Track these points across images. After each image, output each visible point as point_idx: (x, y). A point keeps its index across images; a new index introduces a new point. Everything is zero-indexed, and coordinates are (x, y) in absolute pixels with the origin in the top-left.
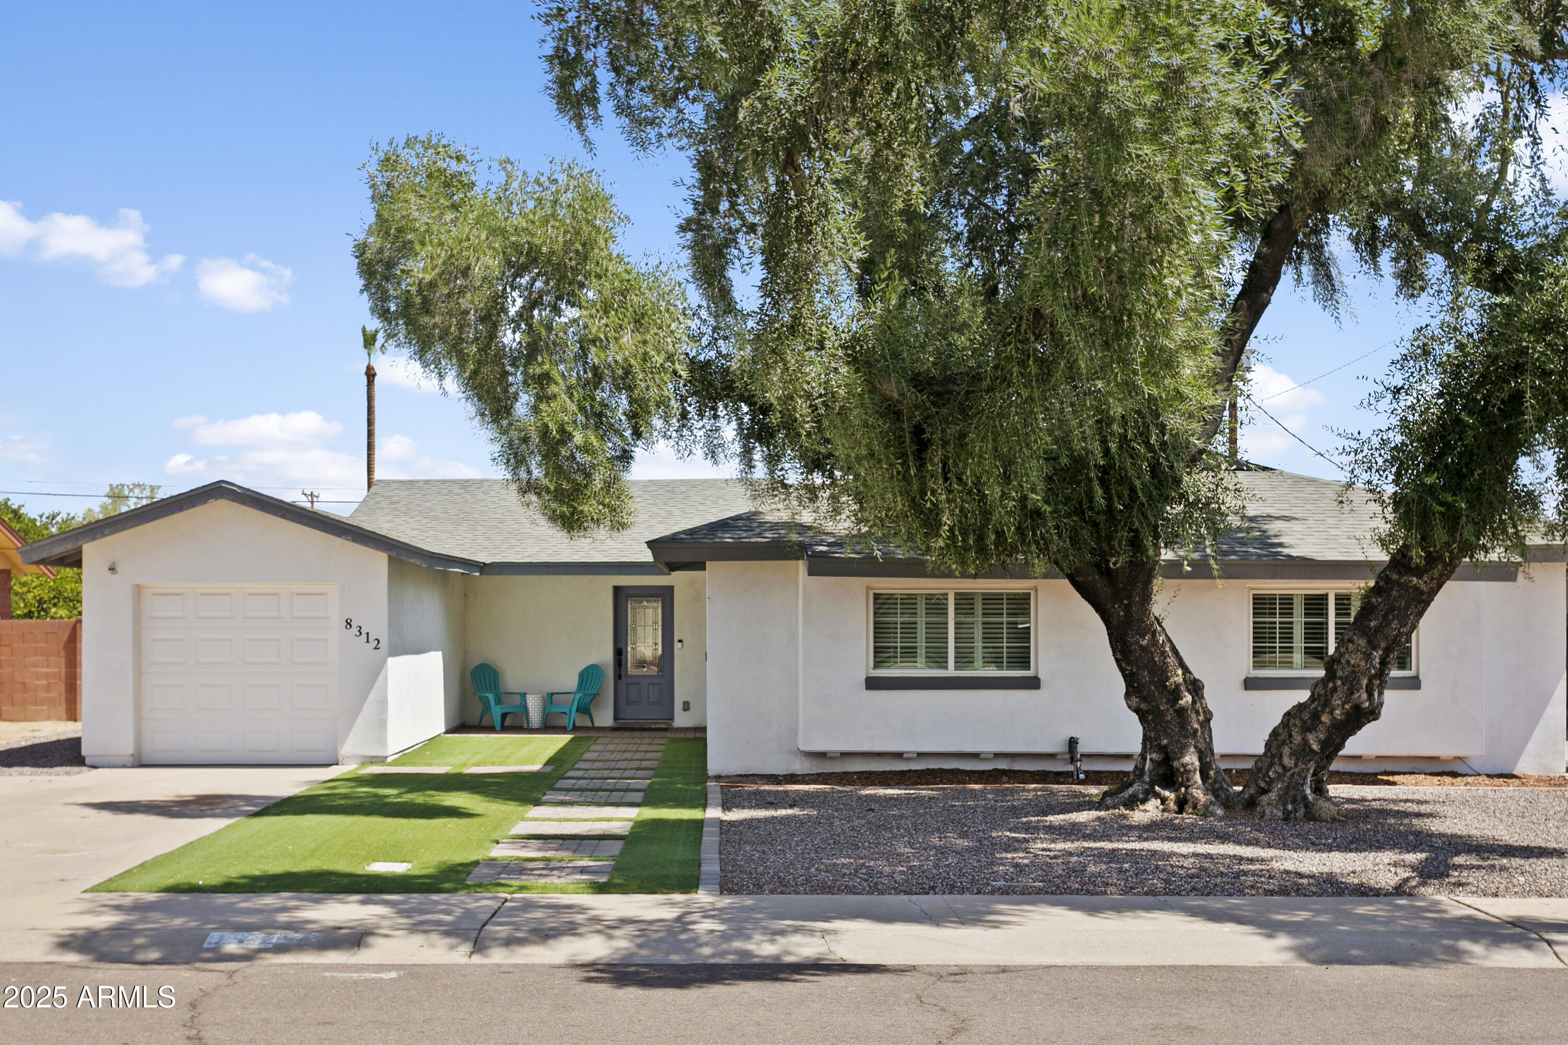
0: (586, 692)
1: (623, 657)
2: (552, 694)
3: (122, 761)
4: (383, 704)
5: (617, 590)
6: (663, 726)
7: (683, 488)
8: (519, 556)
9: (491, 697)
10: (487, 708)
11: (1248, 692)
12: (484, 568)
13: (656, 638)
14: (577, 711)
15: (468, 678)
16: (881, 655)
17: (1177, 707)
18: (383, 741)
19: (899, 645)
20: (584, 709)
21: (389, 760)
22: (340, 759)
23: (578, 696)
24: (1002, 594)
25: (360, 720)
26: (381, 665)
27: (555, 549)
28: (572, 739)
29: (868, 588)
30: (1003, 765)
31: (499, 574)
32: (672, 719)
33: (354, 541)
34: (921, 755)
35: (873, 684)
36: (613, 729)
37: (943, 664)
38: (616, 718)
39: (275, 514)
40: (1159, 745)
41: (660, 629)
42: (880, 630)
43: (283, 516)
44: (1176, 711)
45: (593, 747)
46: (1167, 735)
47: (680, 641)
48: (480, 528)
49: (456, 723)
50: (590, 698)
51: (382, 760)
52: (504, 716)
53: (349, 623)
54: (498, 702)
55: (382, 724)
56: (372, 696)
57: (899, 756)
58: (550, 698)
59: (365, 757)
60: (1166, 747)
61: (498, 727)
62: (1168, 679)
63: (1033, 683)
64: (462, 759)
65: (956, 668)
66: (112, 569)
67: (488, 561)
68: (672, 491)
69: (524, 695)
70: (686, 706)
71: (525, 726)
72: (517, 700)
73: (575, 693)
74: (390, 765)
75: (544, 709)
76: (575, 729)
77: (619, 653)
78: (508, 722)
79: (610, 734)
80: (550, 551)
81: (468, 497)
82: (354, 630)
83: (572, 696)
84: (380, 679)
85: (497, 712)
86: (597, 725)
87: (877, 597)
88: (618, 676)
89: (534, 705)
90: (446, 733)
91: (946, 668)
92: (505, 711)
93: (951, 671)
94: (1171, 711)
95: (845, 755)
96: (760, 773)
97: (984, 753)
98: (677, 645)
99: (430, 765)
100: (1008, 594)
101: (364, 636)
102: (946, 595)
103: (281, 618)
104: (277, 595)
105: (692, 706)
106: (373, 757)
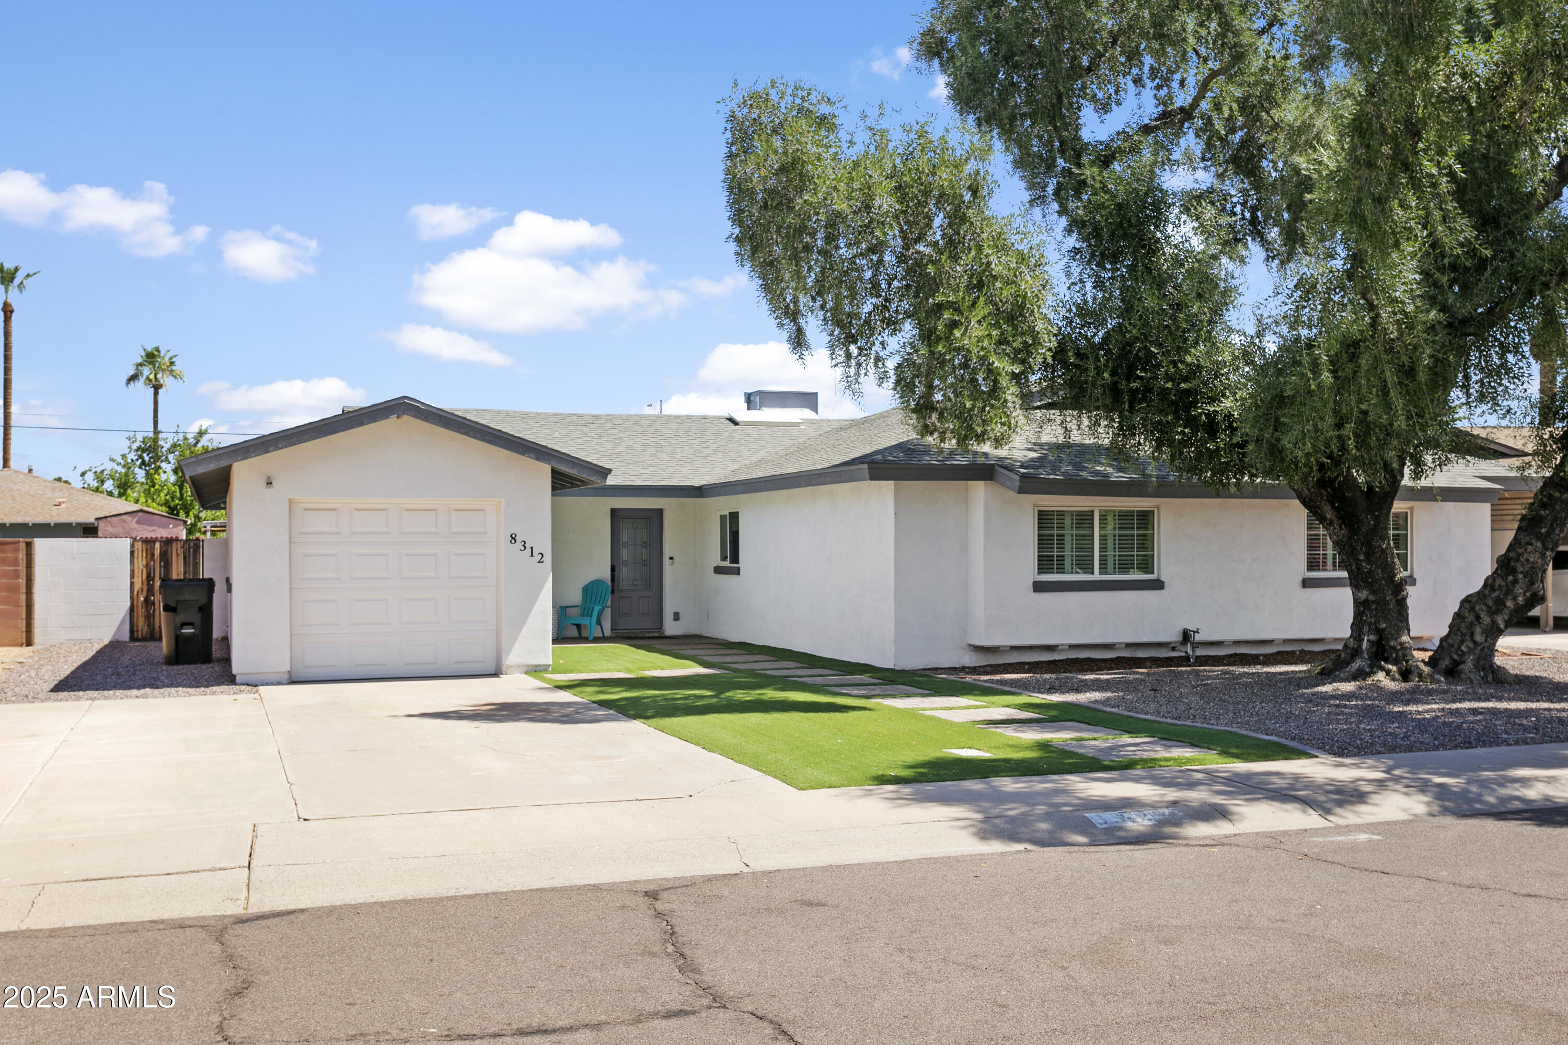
1: (616, 573)
2: (566, 607)
3: (275, 678)
4: (547, 614)
5: (614, 512)
6: (658, 634)
11: (1305, 590)
14: (596, 621)
16: (1044, 564)
17: (1399, 597)
18: (547, 650)
19: (1055, 554)
21: (550, 668)
22: (505, 669)
24: (1133, 511)
25: (524, 631)
26: (546, 578)
29: (1035, 505)
32: (663, 628)
35: (1039, 587)
36: (613, 639)
37: (1090, 570)
38: (613, 629)
39: (458, 431)
40: (1377, 628)
42: (1043, 541)
43: (467, 434)
44: (1397, 601)
46: (1386, 619)
47: (671, 558)
51: (545, 669)
53: (513, 538)
55: (546, 634)
56: (537, 608)
58: (564, 612)
59: (528, 666)
60: (1383, 630)
62: (1395, 575)
63: (1158, 585)
65: (1101, 573)
66: (269, 484)
70: (677, 617)
77: (615, 569)
82: (519, 545)
84: (544, 592)
87: (1041, 513)
88: (613, 589)
91: (1093, 573)
93: (1097, 576)
94: (1394, 601)
95: (1015, 648)
97: (1119, 644)
98: (666, 561)
100: (1138, 511)
101: (528, 551)
102: (1093, 512)
103: (438, 533)
104: (434, 510)
105: (681, 616)
106: (536, 666)
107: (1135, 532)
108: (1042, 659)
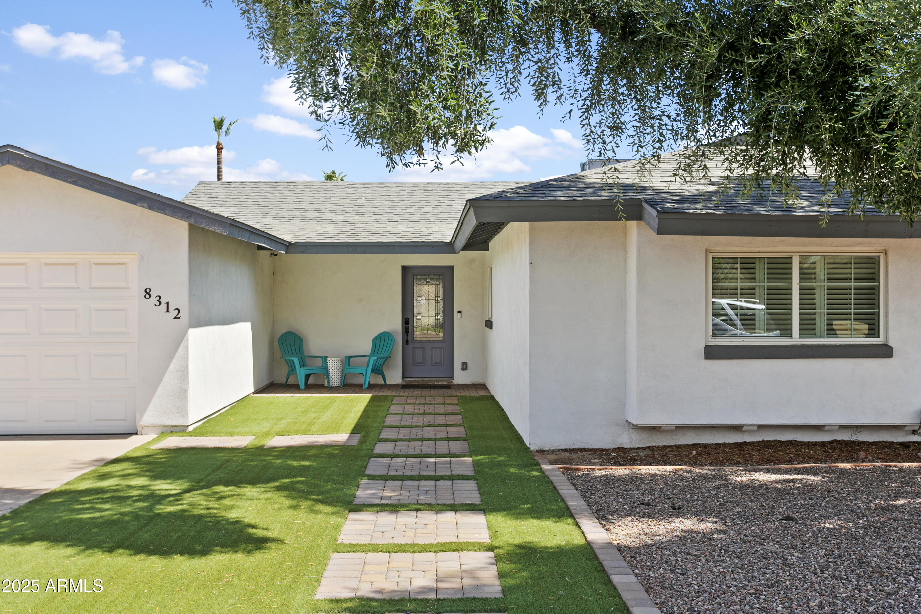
0: (379, 355)
1: (410, 325)
2: (350, 357)
4: (184, 373)
5: (405, 269)
6: (445, 383)
7: (458, 188)
8: (321, 238)
9: (296, 360)
10: (292, 369)
12: (289, 247)
13: (437, 309)
14: (372, 371)
15: (276, 343)
18: (184, 411)
20: (378, 370)
21: (190, 429)
22: (139, 429)
23: (373, 359)
24: (850, 257)
25: (160, 391)
26: (183, 335)
27: (353, 231)
28: (372, 400)
29: (707, 251)
30: (845, 436)
31: (303, 252)
32: (452, 377)
33: (150, 208)
34: (761, 428)
35: (713, 353)
36: (404, 387)
37: (786, 331)
38: (404, 377)
41: (441, 302)
45: (393, 409)
47: (459, 312)
48: (286, 216)
49: (265, 383)
50: (382, 361)
51: (181, 430)
52: (307, 376)
53: (148, 293)
54: (303, 364)
55: (183, 394)
56: (174, 366)
57: (737, 428)
58: (348, 361)
59: (164, 426)
61: (302, 386)
63: (885, 351)
64: (265, 426)
65: (801, 336)
67: (293, 241)
68: (449, 190)
69: (325, 359)
70: (465, 367)
71: (326, 384)
72: (319, 363)
73: (370, 356)
74: (190, 434)
75: (343, 371)
76: (371, 387)
77: (407, 322)
78: (310, 381)
79: (402, 392)
80: (349, 234)
81: (277, 193)
82: (154, 300)
83: (366, 359)
84: (181, 349)
85: (301, 373)
86: (388, 383)
87: (717, 261)
88: (406, 342)
89: (333, 366)
90: (255, 393)
91: (790, 336)
92: (309, 372)
93: (796, 339)
95: (679, 428)
96: (586, 447)
97: (830, 425)
98: (456, 316)
99: (232, 434)
100: (856, 258)
101: (164, 306)
102: (791, 258)
103: (79, 288)
104: (74, 264)
105: (469, 366)
106: (173, 427)
107: (853, 284)
108: (721, 441)
